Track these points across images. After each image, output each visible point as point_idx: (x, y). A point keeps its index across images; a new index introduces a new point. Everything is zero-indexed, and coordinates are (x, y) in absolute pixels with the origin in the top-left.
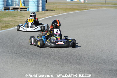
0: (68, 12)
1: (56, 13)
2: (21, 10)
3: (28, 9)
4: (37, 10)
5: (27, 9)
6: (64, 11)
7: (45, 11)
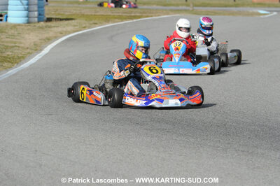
0: (101, 24)
1: (75, 26)
3: (7, 17)
4: (27, 18)
5: (4, 18)
6: (91, 22)
7: (46, 21)
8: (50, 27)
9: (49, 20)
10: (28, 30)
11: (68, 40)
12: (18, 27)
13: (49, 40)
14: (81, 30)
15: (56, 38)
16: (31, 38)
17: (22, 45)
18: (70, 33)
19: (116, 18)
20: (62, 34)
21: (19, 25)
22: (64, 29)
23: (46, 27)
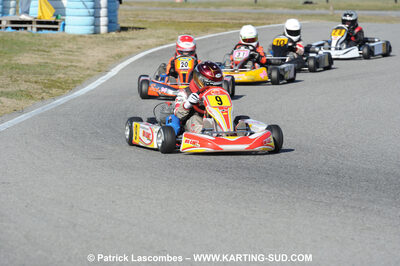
1: (158, 37)
2: (38, 29)
3: (64, 25)
4: (92, 27)
5: (60, 27)
8: (124, 39)
9: (124, 29)
10: (92, 43)
11: (146, 57)
12: (80, 39)
13: (120, 57)
14: (166, 44)
15: (131, 55)
16: (96, 54)
17: (82, 65)
18: (151, 47)
19: (218, 26)
20: (140, 48)
21: (81, 36)
22: (144, 42)
23: (119, 39)
